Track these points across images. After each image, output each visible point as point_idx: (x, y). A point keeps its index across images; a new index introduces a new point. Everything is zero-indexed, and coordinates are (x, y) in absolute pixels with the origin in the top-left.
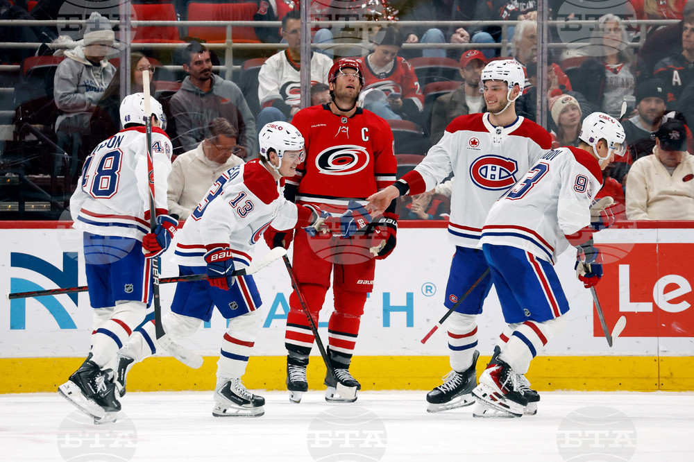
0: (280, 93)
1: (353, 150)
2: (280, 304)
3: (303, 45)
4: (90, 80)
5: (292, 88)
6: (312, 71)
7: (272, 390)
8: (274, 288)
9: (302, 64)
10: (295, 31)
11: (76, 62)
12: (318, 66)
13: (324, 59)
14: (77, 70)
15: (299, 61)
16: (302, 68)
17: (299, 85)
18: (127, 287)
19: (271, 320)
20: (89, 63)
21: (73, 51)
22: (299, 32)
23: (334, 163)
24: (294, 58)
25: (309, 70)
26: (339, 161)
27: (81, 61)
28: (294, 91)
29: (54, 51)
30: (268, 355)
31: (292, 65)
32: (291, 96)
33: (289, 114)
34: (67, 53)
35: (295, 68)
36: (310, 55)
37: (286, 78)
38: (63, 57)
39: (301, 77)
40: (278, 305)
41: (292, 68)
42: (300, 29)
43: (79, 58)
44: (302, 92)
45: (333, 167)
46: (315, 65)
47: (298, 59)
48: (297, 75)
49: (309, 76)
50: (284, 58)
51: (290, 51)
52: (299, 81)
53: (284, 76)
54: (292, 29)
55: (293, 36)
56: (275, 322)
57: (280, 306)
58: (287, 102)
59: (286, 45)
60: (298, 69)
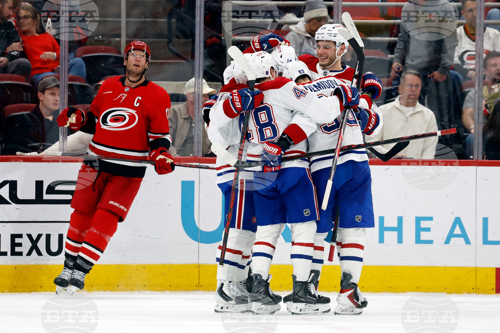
0: (459, 59)
1: (126, 112)
2: (458, 225)
3: (478, 21)
4: (309, 48)
5: (469, 55)
6: (484, 42)
7: (451, 293)
8: (453, 213)
9: (477, 37)
10: (471, 10)
11: (298, 34)
12: (489, 38)
13: (495, 33)
14: (300, 41)
15: (474, 34)
16: (476, 40)
17: (474, 53)
18: (305, 212)
19: (450, 239)
20: (308, 35)
21: (297, 26)
22: (474, 11)
23: (111, 121)
24: (471, 32)
25: (482, 41)
26: (116, 119)
27: (302, 34)
28: (471, 58)
29: (282, 26)
30: (448, 265)
31: (469, 37)
32: (468, 62)
33: (466, 75)
34: (292, 27)
35: (471, 40)
36: (483, 29)
37: (464, 48)
38: (288, 31)
39: (476, 46)
40: (456, 226)
41: (469, 40)
42: (475, 8)
43: (301, 31)
44: (476, 59)
45: (110, 123)
46: (487, 36)
47: (473, 33)
48: (473, 45)
49: (483, 46)
50: (463, 32)
51: (467, 26)
52: (475, 50)
53: (463, 46)
54: (469, 8)
55: (470, 15)
56: (453, 240)
57: (458, 228)
58: (465, 66)
59: (464, 21)
60: (474, 41)
